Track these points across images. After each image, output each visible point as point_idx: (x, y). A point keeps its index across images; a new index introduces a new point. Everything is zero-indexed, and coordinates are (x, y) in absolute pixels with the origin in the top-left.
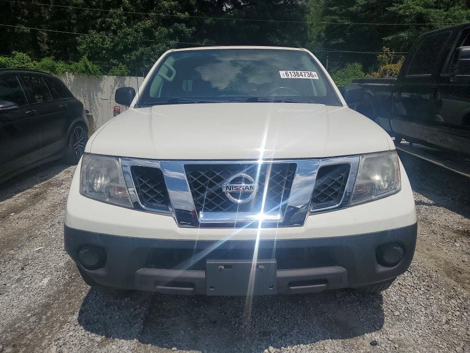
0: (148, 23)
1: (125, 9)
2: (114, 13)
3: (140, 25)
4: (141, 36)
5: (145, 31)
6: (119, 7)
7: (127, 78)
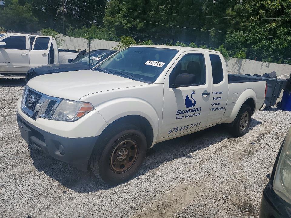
0: (273, 25)
1: (261, 17)
2: (253, 19)
3: (268, 26)
4: (267, 34)
5: (270, 30)
6: (257, 16)
7: (244, 60)
